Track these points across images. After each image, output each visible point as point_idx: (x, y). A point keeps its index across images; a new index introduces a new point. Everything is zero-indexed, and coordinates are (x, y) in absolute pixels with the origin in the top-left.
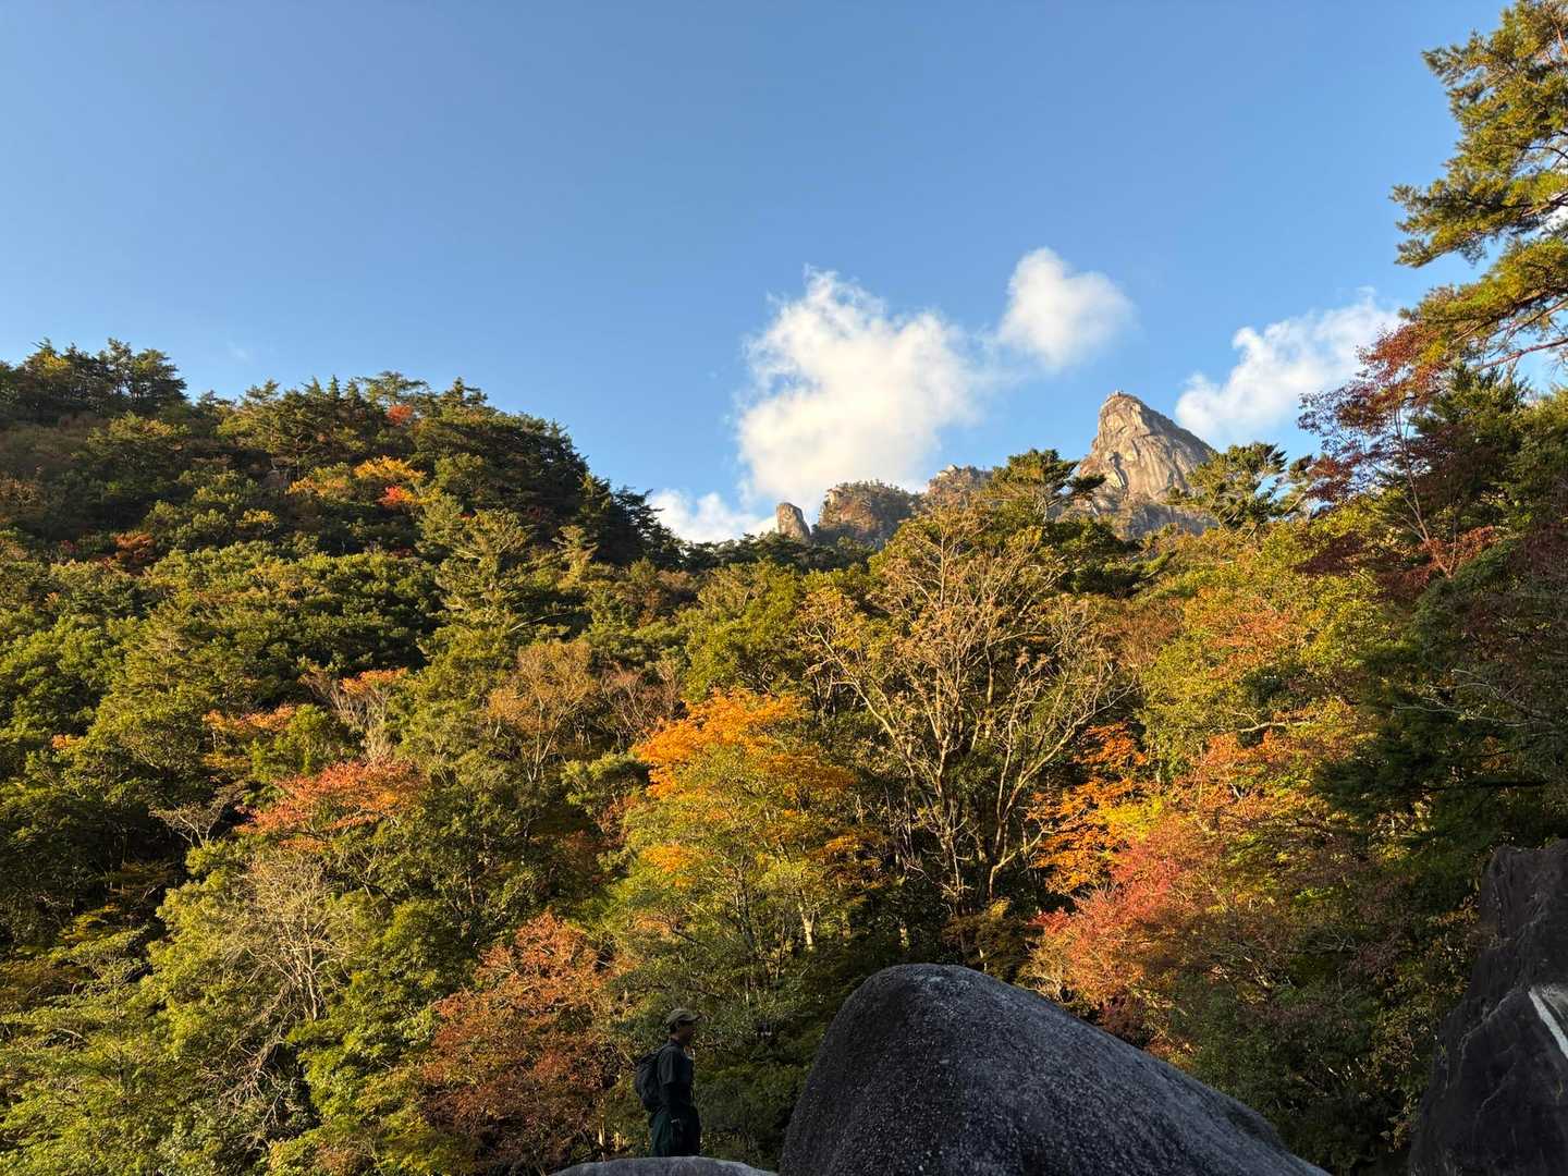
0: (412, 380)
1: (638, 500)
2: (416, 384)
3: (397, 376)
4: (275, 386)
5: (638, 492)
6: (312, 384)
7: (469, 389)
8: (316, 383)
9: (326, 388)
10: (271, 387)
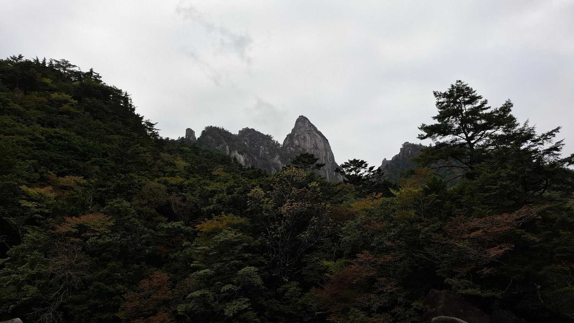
0: (73, 65)
1: (151, 125)
2: (74, 66)
3: (67, 62)
4: (22, 57)
5: (152, 122)
6: (36, 59)
7: (95, 73)
8: (37, 59)
9: (41, 61)
10: (20, 57)
